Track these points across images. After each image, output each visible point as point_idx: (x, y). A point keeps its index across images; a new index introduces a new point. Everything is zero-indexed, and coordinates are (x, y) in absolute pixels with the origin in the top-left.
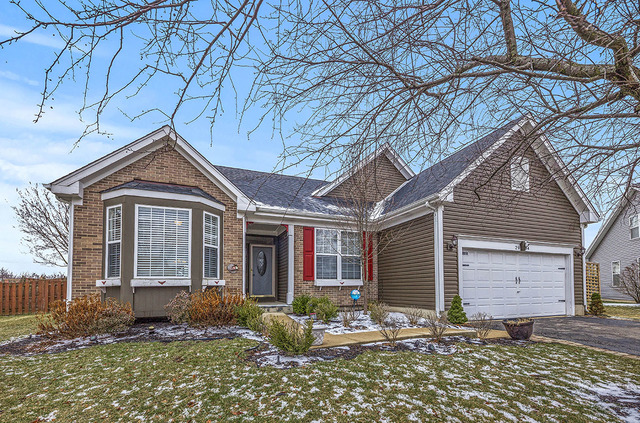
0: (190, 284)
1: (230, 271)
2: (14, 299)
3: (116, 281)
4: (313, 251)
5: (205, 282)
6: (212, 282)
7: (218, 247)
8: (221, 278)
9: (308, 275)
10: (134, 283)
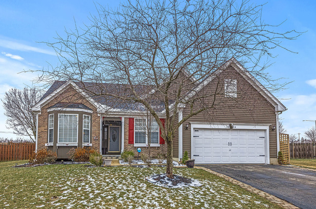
0: (77, 145)
1: (95, 140)
2: (9, 153)
3: (52, 144)
4: (133, 129)
5: (83, 145)
6: (86, 144)
7: (90, 129)
8: (91, 143)
9: (131, 141)
10: (57, 145)
